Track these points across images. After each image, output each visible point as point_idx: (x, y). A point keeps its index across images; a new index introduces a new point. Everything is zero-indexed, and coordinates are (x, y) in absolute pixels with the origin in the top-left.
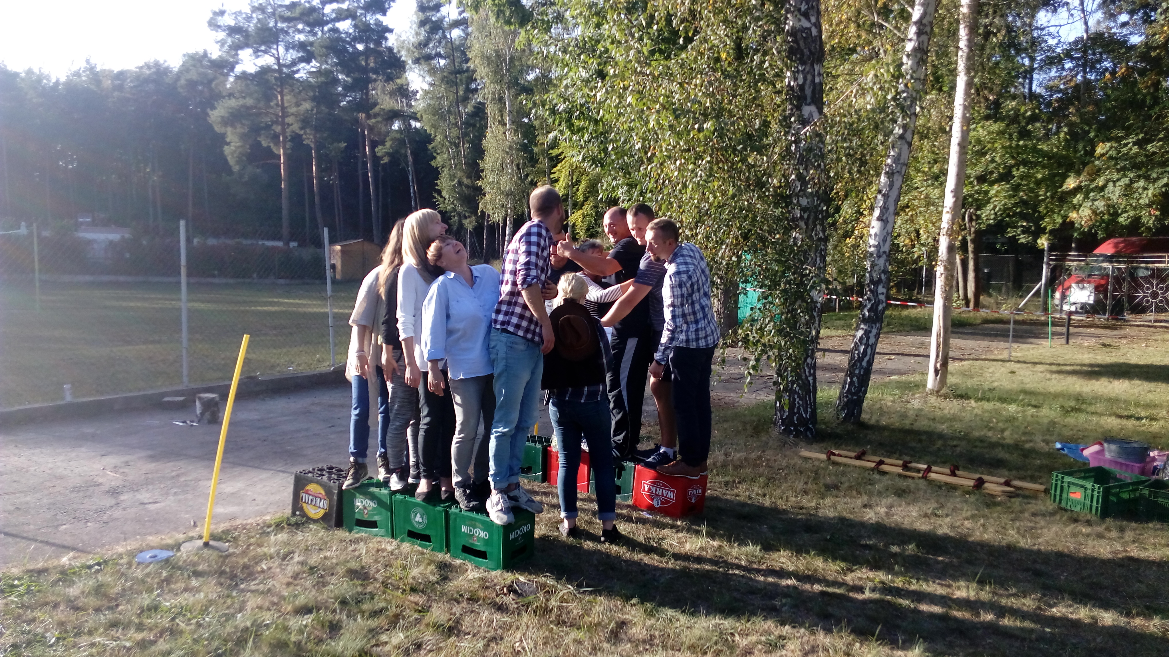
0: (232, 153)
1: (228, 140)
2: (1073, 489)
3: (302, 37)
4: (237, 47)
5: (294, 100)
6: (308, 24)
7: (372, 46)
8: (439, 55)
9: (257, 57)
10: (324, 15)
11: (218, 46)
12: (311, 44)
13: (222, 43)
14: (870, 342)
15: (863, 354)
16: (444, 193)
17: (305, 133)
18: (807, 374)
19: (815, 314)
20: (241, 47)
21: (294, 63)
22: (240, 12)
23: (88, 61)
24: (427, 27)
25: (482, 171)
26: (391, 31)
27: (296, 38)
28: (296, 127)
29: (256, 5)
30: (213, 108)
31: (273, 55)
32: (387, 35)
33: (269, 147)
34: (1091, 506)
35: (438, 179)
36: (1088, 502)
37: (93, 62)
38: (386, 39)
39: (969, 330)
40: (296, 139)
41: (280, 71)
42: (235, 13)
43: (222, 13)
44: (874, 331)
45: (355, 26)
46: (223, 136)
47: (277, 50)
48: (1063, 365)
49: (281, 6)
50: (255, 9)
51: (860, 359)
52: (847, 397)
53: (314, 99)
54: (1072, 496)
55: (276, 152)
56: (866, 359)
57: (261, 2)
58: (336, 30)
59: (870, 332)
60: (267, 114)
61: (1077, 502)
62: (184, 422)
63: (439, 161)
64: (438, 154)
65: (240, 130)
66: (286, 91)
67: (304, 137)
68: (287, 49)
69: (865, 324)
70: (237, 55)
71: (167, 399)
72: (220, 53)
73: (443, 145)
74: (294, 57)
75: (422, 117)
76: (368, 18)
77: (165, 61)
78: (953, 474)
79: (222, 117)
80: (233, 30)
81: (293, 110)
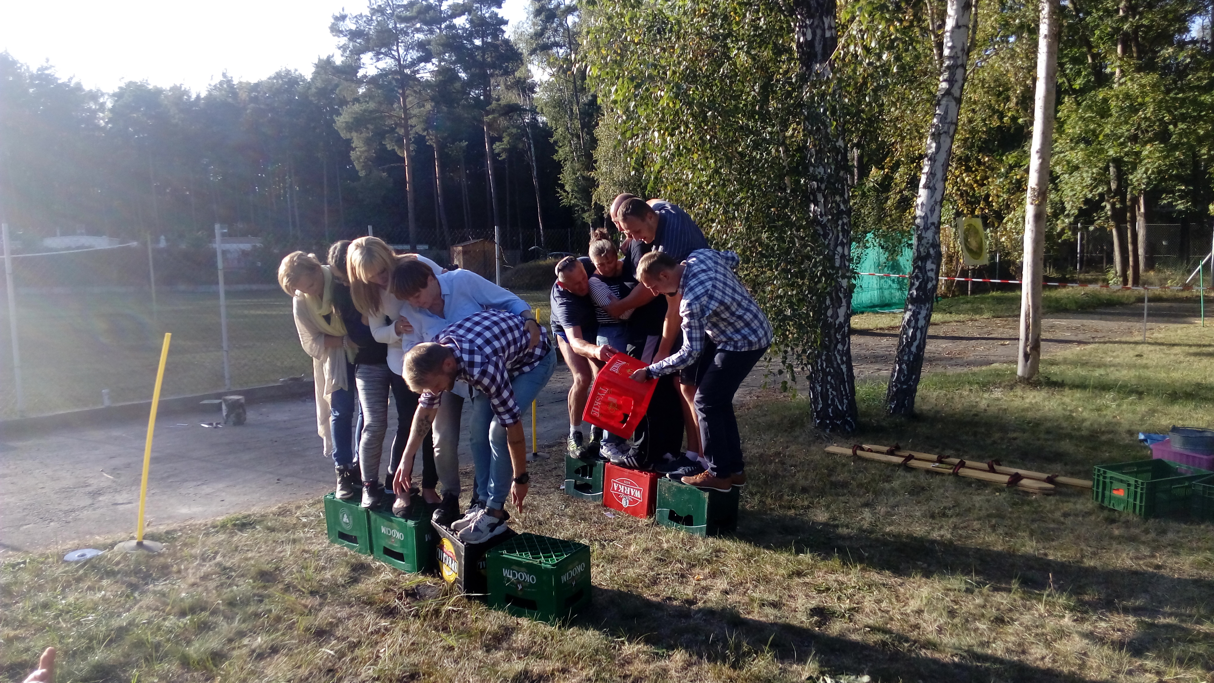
0: (358, 158)
1: (353, 145)
2: (1116, 485)
3: (420, 36)
4: (358, 52)
5: (416, 101)
6: (426, 23)
7: (489, 40)
8: (557, 44)
9: (378, 60)
10: (441, 12)
11: (340, 52)
12: (429, 42)
13: (344, 48)
14: (920, 325)
15: (911, 338)
16: (568, 188)
17: (428, 134)
18: (839, 362)
19: (841, 295)
20: (363, 52)
21: (413, 64)
22: (361, 15)
23: (224, 75)
24: (543, 16)
25: (596, 162)
26: (506, 23)
27: (416, 38)
28: (419, 129)
29: (375, 7)
30: (339, 114)
31: (393, 57)
32: (504, 27)
33: (394, 150)
34: (1135, 505)
35: (560, 173)
36: (1131, 500)
37: (229, 75)
38: (503, 32)
39: (1120, 310)
40: (420, 140)
41: (401, 72)
42: (356, 17)
43: (343, 18)
44: (924, 313)
45: (471, 22)
46: (349, 142)
47: (398, 51)
48: (1204, 346)
49: (399, 6)
50: (374, 11)
51: (909, 344)
52: (896, 386)
53: (433, 99)
54: (1115, 493)
55: (401, 155)
56: (915, 344)
57: (380, 3)
58: (452, 27)
59: (919, 313)
60: (390, 117)
61: (1119, 500)
62: (211, 424)
63: (561, 154)
64: (560, 147)
65: (364, 135)
66: (408, 92)
67: (427, 137)
68: (407, 50)
69: (912, 304)
70: (359, 59)
71: (206, 402)
72: (343, 59)
73: (564, 138)
74: (415, 57)
75: (542, 109)
76: (484, 12)
77: (296, 70)
78: (992, 470)
79: (347, 123)
80: (354, 35)
81: (415, 111)
